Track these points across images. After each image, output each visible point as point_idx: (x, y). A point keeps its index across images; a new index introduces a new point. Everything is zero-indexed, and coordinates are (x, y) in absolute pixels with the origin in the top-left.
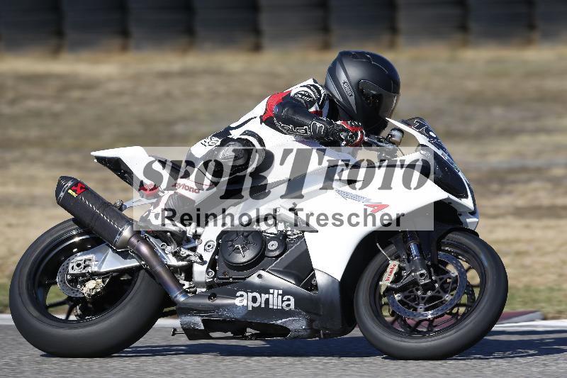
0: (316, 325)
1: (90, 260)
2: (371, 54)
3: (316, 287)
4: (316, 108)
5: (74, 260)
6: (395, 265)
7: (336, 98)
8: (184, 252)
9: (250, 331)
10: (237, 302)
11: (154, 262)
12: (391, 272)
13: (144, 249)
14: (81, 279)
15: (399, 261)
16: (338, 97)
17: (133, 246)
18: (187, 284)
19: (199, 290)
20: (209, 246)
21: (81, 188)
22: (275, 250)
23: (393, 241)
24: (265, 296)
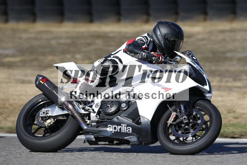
1: (49, 111)
3: (140, 123)
4: (146, 46)
5: (42, 111)
8: (87, 108)
9: (115, 142)
10: (108, 129)
11: (74, 112)
13: (70, 107)
15: (176, 112)
17: (65, 105)
18: (88, 122)
20: (97, 105)
22: (124, 107)
23: (174, 104)
24: (119, 127)
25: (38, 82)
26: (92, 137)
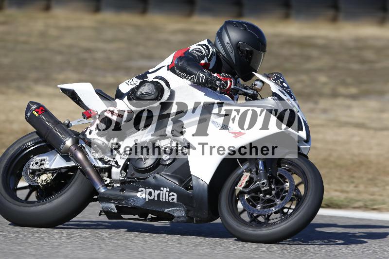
0: (191, 214)
1: (44, 160)
2: (247, 24)
3: (192, 188)
4: (206, 61)
8: (107, 158)
9: (150, 216)
10: (139, 195)
11: (85, 164)
14: (37, 173)
15: (251, 173)
16: (223, 53)
17: (72, 152)
18: (108, 180)
19: (115, 185)
21: (42, 110)
22: (167, 160)
23: (248, 159)
24: (157, 192)
25: (29, 114)
26: (113, 206)
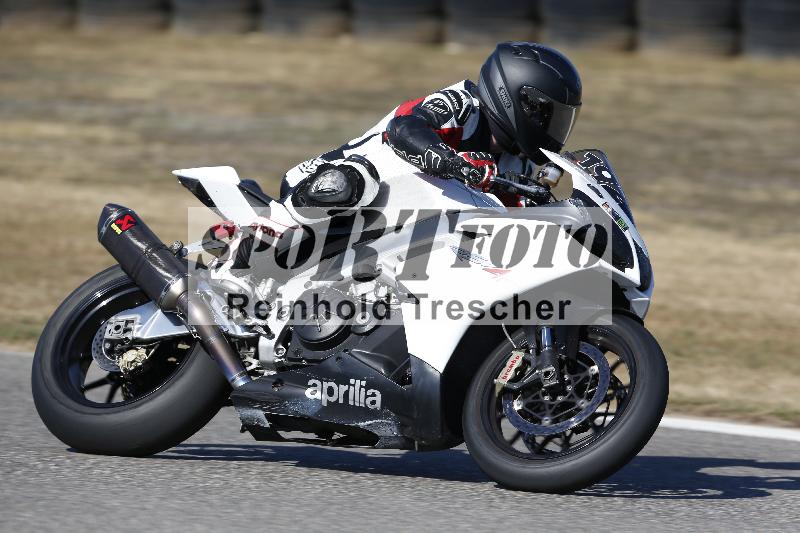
2: (540, 50)
4: (452, 124)
6: (518, 358)
7: (490, 110)
10: (308, 393)
12: (511, 367)
14: (119, 347)
16: (491, 108)
24: (343, 388)
